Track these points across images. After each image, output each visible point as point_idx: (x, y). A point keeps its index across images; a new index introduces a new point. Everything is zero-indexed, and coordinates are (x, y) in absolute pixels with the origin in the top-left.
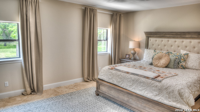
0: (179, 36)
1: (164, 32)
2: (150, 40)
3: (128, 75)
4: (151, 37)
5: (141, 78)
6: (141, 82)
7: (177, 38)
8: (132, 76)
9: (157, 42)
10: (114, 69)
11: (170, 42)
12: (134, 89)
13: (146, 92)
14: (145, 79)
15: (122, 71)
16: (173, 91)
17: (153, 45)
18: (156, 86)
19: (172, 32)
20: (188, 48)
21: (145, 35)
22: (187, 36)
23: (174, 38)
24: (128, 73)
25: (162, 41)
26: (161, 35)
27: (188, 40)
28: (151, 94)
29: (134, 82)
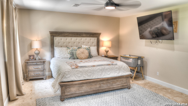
0: (79, 35)
1: (68, 32)
2: (56, 39)
3: (95, 68)
4: (56, 36)
5: (106, 66)
6: (107, 69)
7: (77, 36)
8: (99, 67)
9: (62, 40)
10: (79, 67)
11: (72, 40)
12: (104, 75)
13: (113, 74)
14: (108, 66)
15: (88, 67)
16: (124, 67)
17: (59, 43)
18: (117, 68)
19: (74, 33)
20: (85, 43)
21: (50, 34)
22: (84, 35)
23: (75, 36)
24: (94, 66)
25: (67, 39)
26: (66, 35)
27: (85, 38)
28: (116, 74)
29: (102, 70)
